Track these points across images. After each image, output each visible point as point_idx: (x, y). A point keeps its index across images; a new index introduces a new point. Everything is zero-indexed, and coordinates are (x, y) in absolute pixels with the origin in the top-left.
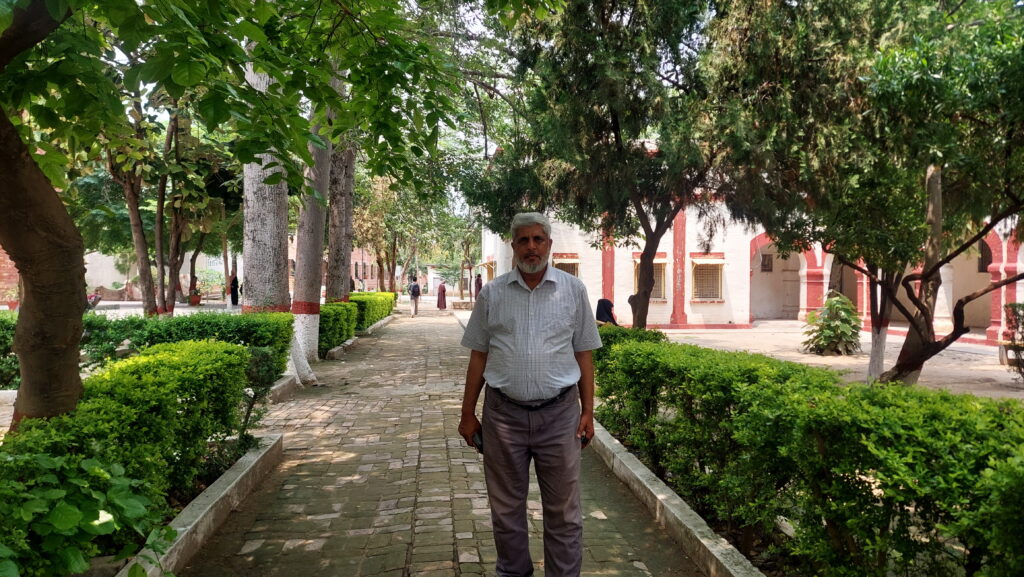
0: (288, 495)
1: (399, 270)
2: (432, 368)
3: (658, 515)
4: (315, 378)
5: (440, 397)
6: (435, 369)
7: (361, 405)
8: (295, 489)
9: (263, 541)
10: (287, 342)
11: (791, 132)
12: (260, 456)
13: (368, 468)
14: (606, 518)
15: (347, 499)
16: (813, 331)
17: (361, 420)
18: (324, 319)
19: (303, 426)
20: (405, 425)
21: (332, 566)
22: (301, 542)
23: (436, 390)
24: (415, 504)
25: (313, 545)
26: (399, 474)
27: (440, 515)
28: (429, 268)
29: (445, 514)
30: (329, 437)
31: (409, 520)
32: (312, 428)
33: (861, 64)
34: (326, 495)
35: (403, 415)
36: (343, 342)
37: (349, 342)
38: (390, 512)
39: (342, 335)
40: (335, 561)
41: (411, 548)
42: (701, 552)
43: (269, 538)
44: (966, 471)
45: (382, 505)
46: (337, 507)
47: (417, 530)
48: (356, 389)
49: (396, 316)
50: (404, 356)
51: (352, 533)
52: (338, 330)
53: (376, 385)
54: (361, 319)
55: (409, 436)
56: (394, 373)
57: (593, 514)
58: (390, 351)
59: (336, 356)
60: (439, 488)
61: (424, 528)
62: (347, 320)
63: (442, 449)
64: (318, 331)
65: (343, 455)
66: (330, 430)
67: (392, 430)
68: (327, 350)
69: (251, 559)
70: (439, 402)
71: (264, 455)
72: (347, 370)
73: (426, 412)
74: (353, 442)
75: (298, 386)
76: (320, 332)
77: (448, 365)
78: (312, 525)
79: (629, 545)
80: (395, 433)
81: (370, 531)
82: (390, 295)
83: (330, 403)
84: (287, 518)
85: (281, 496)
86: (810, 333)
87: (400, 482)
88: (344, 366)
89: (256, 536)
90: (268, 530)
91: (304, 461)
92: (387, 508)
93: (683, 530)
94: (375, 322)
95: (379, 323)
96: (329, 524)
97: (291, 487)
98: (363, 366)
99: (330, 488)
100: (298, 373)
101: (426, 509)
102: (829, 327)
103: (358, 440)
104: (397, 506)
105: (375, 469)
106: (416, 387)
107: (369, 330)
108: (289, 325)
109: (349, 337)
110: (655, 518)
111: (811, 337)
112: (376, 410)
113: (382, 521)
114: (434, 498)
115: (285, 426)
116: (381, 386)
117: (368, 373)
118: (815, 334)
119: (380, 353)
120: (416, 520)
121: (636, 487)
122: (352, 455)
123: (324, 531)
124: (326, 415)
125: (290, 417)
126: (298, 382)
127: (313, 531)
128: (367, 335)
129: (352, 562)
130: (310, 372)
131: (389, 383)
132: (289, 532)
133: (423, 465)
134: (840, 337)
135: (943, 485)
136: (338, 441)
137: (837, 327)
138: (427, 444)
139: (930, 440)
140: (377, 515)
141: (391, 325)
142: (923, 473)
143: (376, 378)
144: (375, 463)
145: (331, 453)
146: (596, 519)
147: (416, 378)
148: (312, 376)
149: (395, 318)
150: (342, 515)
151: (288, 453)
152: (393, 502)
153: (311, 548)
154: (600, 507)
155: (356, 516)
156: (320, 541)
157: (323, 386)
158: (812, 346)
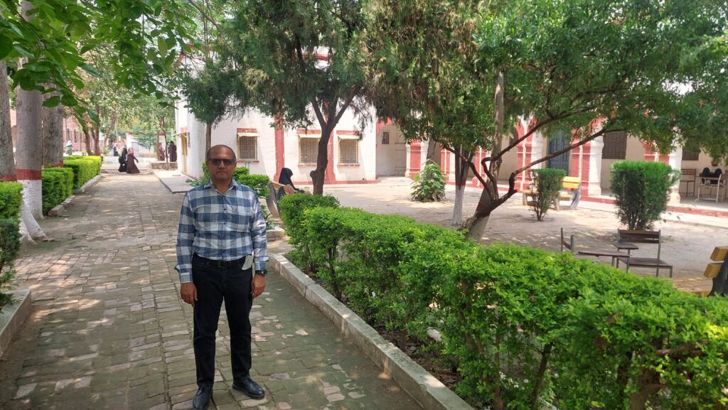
0: (47, 341)
1: (101, 137)
2: (146, 222)
3: (343, 328)
4: (44, 235)
5: (160, 247)
6: (150, 223)
7: (93, 257)
8: (51, 335)
9: (36, 384)
10: (17, 207)
11: (423, 63)
12: (15, 311)
13: (112, 312)
14: (307, 334)
15: (101, 340)
16: (418, 186)
17: (98, 270)
18: (46, 183)
19: (45, 279)
20: (136, 273)
21: (102, 398)
22: (71, 381)
23: (156, 241)
24: (161, 339)
25: (81, 382)
26: (140, 315)
27: (183, 346)
28: (127, 134)
29: (188, 345)
30: (71, 287)
31: (159, 353)
32: (54, 280)
33: (467, 21)
34: (80, 339)
35: (132, 264)
36: (63, 201)
37: (68, 201)
38: (141, 348)
39: (61, 196)
40: (104, 394)
41: (166, 376)
42: (376, 353)
43: (40, 381)
44: (552, 304)
45: (133, 343)
46: (94, 348)
47: (167, 360)
48: (84, 242)
49: (103, 175)
50: (119, 211)
51: (112, 369)
52: (58, 192)
53: (100, 238)
54: (76, 180)
55: (142, 281)
56: (114, 227)
57: (297, 332)
58: (105, 207)
59: (59, 214)
60: (177, 324)
61: (173, 358)
62: (65, 183)
63: (172, 291)
64: (41, 194)
65: (88, 302)
66: (71, 281)
67: (125, 278)
68: (49, 209)
69: (27, 401)
70: (160, 251)
71: (19, 310)
72: (72, 225)
73: (151, 261)
74: (93, 290)
75: (30, 242)
76: (43, 194)
77: (161, 219)
78: (75, 366)
79: (327, 353)
80: (129, 281)
81: (128, 365)
82: (97, 158)
83: (66, 256)
84: (52, 362)
85: (41, 343)
86: (416, 187)
87: (143, 322)
88: (68, 223)
89: (28, 380)
90: (37, 375)
91: (54, 310)
92: (138, 345)
93: (363, 339)
94: (86, 181)
95: (90, 182)
96: (91, 363)
97: (48, 334)
98: (84, 221)
99: (84, 332)
100: (28, 231)
101: (171, 342)
102: (427, 183)
103: (98, 288)
104: (146, 342)
105: (119, 312)
106: (137, 239)
107: (83, 188)
108: (19, 192)
109: (67, 196)
110: (340, 331)
111: (416, 190)
112: (107, 261)
113: (136, 356)
114: (176, 333)
115: (27, 280)
116: (107, 239)
117: (92, 228)
118: (418, 188)
119: (97, 209)
120: (165, 353)
121: (325, 309)
122: (96, 302)
123: (87, 370)
124: (65, 268)
125: (30, 271)
126: (30, 239)
127: (79, 370)
128: (81, 193)
129: (119, 393)
130: (39, 230)
131: (112, 236)
132: (57, 373)
133: (159, 305)
134: (433, 190)
135: (541, 313)
136: (81, 290)
137: (432, 183)
138: (158, 288)
139: (530, 284)
140: (130, 351)
141: (100, 184)
142: (528, 305)
143: (100, 232)
144: (118, 307)
145: (77, 301)
146: (300, 335)
147: (134, 231)
148: (41, 233)
149: (102, 177)
150: (100, 354)
151: (36, 304)
152: (141, 339)
153: (80, 385)
154: (301, 326)
155: (113, 354)
156: (87, 378)
157: (52, 241)
158: (416, 195)
